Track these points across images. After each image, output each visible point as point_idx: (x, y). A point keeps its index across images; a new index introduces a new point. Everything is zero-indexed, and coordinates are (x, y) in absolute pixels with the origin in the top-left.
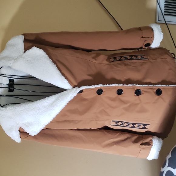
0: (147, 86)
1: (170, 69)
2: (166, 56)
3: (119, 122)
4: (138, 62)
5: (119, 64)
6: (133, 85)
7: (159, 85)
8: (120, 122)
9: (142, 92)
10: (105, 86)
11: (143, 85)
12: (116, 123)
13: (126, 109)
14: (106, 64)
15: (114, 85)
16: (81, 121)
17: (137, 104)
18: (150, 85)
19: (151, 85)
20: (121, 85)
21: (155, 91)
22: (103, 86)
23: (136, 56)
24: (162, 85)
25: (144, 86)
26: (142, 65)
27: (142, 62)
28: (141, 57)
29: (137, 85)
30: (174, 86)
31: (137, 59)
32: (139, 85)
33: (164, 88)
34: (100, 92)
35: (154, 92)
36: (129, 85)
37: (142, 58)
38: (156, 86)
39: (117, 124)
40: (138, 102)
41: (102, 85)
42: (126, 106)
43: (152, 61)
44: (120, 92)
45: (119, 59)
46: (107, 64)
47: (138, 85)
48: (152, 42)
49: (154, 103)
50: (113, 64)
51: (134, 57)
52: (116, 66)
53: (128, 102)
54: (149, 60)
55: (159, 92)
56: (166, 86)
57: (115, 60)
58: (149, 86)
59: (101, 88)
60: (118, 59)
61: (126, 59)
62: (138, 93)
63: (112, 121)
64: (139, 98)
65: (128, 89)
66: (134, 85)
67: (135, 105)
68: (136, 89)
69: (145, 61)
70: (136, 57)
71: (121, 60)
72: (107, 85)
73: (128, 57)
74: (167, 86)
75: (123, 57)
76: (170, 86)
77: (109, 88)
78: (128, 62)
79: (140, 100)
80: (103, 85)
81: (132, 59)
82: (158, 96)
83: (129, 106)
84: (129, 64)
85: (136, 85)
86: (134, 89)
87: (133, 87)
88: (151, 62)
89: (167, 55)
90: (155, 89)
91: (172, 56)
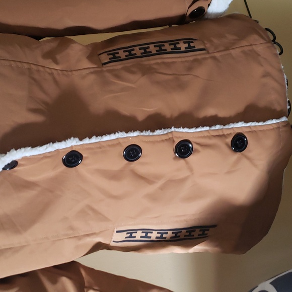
0: (208, 128)
1: (266, 75)
2: (254, 38)
3: (136, 231)
4: (180, 60)
5: (128, 70)
6: (169, 130)
7: (241, 124)
8: (138, 231)
9: (195, 146)
10: (87, 141)
11: (197, 127)
12: (129, 235)
13: (153, 198)
14: (87, 71)
15: (113, 137)
16: (22, 247)
17: (183, 181)
18: (215, 125)
19: (218, 127)
20: (136, 134)
21: (229, 140)
22: (81, 143)
23: (174, 43)
24: (247, 122)
25: (199, 130)
26: (190, 69)
27: (191, 59)
28: (187, 45)
29: (181, 130)
30: (278, 121)
31: (176, 50)
32: (186, 130)
33: (253, 132)
34: (72, 159)
35: (227, 144)
36: (158, 132)
37: (190, 49)
38: (232, 126)
39: (131, 237)
40: (185, 173)
41: (77, 139)
42: (151, 189)
43: (217, 55)
44: (132, 153)
45: (127, 53)
46: (92, 73)
47: (183, 128)
48: (209, 5)
49: (229, 172)
50: (109, 71)
51: (168, 47)
52: (118, 77)
53: (158, 177)
54: (208, 53)
55: (239, 143)
56: (257, 124)
57: (115, 58)
58: (213, 128)
59: (74, 149)
60: (122, 54)
61: (146, 54)
62: (184, 150)
63: (117, 232)
64: (187, 163)
65: (153, 142)
66: (173, 129)
67: (176, 182)
68: (177, 141)
69: (199, 57)
70: (173, 47)
71: (131, 56)
72: (94, 140)
73: (152, 47)
74: (261, 124)
75: (137, 48)
76: (269, 122)
77: (100, 146)
78: (153, 62)
79: (191, 169)
80: (81, 140)
81: (161, 51)
82: (238, 155)
83: (162, 188)
84: (155, 67)
85: (177, 130)
86: (174, 141)
87: (170, 136)
88: (214, 58)
89: (256, 37)
90: (228, 134)
91: (268, 37)
